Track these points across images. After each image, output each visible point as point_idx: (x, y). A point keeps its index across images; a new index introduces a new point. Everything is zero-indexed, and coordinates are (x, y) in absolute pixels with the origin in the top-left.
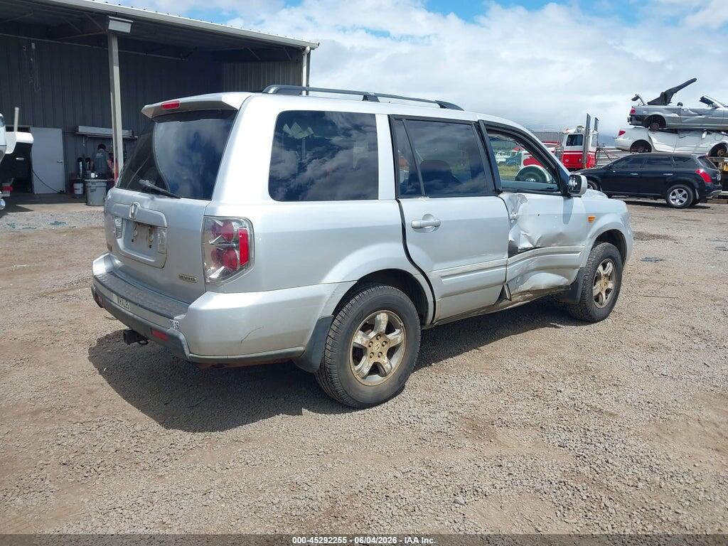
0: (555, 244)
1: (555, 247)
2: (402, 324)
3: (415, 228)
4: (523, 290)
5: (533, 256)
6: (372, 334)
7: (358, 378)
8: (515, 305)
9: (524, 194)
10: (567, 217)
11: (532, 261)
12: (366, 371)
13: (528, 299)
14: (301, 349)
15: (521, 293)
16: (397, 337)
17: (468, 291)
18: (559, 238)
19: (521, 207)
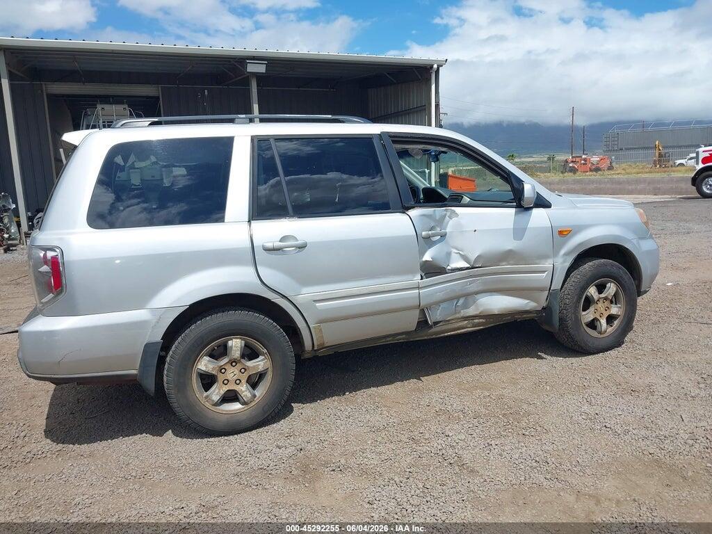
0: (504, 264)
1: (505, 267)
2: (265, 351)
3: (267, 250)
4: (468, 315)
5: (471, 277)
6: (225, 360)
7: (208, 405)
8: (459, 332)
9: (453, 208)
10: (519, 232)
11: (471, 283)
12: (216, 398)
13: (479, 325)
14: (134, 372)
15: (468, 317)
16: (260, 364)
17: (346, 318)
18: (508, 256)
19: (451, 222)
